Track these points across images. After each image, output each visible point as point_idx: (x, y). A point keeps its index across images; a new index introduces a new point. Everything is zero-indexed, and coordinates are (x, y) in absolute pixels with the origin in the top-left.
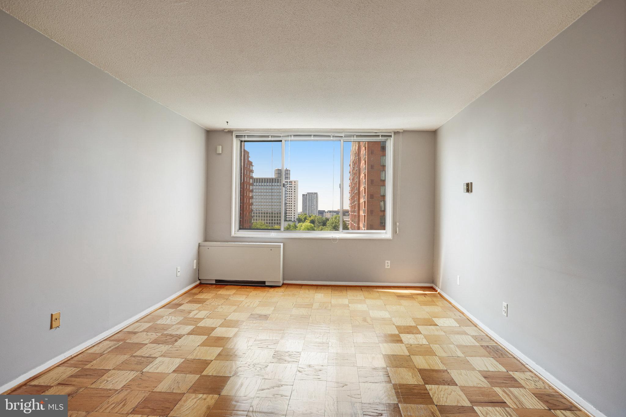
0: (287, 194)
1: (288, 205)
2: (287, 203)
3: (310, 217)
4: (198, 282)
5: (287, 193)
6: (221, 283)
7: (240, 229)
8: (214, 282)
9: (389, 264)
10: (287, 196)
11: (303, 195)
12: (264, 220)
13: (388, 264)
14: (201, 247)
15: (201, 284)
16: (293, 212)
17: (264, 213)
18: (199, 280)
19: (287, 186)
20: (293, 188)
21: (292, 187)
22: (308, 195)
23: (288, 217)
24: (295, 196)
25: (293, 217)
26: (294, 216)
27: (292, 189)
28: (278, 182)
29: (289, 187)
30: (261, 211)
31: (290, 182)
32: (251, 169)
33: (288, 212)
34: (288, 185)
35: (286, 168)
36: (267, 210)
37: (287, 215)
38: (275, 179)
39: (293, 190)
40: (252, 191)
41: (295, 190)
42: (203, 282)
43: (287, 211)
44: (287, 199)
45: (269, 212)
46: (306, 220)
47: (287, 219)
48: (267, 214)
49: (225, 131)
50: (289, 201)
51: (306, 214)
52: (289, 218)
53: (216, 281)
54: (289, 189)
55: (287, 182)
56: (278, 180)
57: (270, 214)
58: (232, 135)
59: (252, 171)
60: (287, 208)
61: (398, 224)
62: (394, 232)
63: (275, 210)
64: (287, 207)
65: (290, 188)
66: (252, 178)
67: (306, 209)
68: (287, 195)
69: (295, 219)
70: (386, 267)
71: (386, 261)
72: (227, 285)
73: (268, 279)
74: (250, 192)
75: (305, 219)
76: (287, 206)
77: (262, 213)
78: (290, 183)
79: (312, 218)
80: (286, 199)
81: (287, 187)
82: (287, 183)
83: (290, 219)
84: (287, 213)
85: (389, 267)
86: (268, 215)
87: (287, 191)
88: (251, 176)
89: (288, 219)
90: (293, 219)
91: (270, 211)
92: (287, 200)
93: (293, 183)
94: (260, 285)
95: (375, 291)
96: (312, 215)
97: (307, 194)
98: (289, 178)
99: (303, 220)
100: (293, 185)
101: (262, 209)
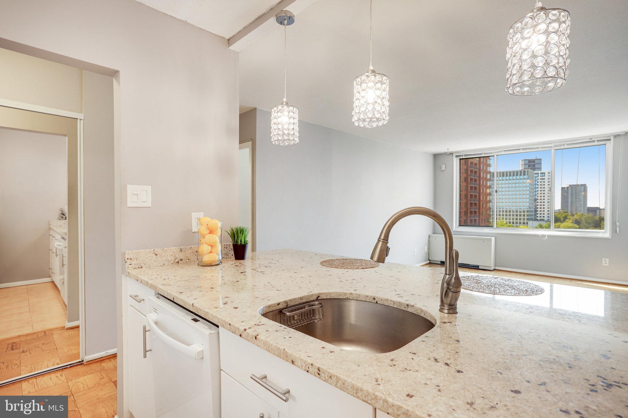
3: (573, 215)
5: (538, 186)
10: (538, 191)
11: (563, 189)
12: (506, 219)
16: (546, 210)
17: (506, 212)
19: (538, 178)
20: (546, 180)
21: (544, 179)
22: (570, 189)
23: (539, 215)
25: (546, 215)
26: (548, 214)
27: (544, 182)
28: (524, 175)
29: (541, 179)
30: (503, 208)
31: (541, 173)
32: (488, 163)
33: (539, 209)
34: (539, 178)
36: (510, 207)
37: (538, 214)
38: (521, 172)
39: (547, 183)
40: (490, 187)
41: (549, 183)
45: (512, 210)
46: (567, 220)
47: (537, 218)
48: (510, 212)
49: (447, 153)
50: (541, 197)
51: (567, 212)
52: (540, 217)
54: (541, 182)
55: (538, 174)
56: (524, 172)
57: (513, 212)
59: (489, 165)
60: (538, 205)
63: (521, 207)
66: (490, 172)
67: (567, 206)
74: (487, 188)
75: (565, 218)
76: (538, 202)
77: (503, 212)
78: (541, 175)
79: (576, 217)
81: (538, 179)
82: (537, 175)
84: (538, 211)
87: (538, 185)
88: (488, 170)
89: (539, 218)
91: (514, 208)
92: (538, 195)
93: (547, 174)
96: (576, 214)
97: (568, 188)
98: (540, 169)
99: (562, 219)
100: (546, 177)
101: (500, 207)
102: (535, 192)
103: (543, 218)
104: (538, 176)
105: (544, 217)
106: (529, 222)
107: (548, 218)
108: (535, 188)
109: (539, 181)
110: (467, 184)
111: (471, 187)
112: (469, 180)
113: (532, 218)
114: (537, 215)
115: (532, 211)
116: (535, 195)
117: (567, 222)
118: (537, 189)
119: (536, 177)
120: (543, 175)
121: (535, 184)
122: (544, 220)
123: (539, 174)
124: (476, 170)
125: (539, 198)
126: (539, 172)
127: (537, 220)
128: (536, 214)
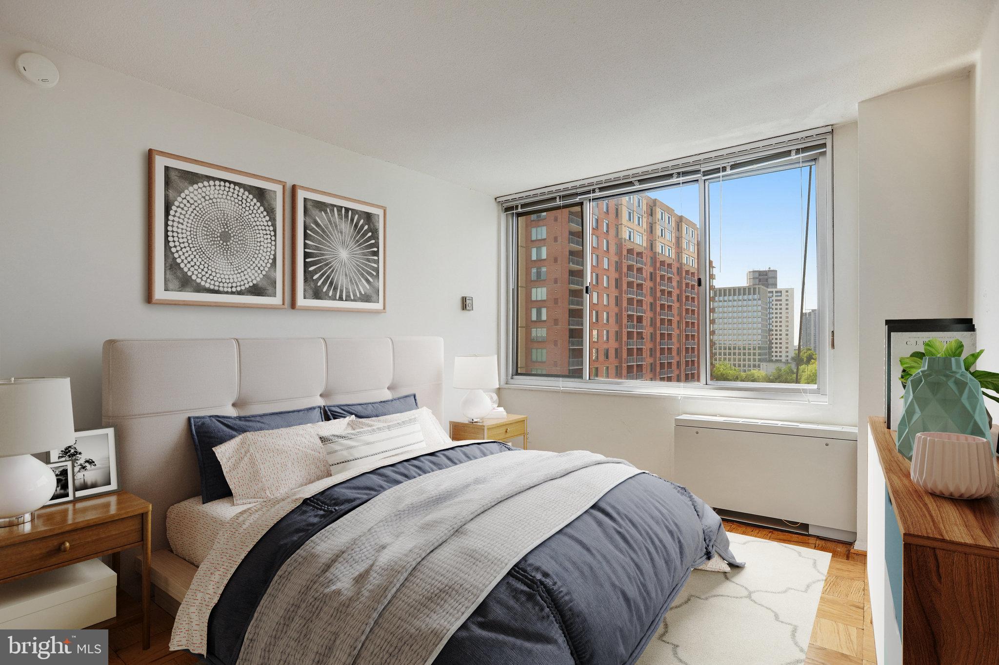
0: (773, 313)
1: (774, 333)
2: (773, 330)
5: (773, 311)
10: (773, 318)
11: (802, 315)
16: (784, 346)
17: (730, 349)
19: (772, 298)
20: (784, 302)
21: (781, 300)
22: (812, 314)
24: (787, 317)
25: (784, 354)
26: (787, 352)
27: (781, 305)
28: (754, 294)
29: (776, 300)
31: (776, 292)
33: (774, 345)
34: (774, 298)
35: (770, 268)
36: (735, 342)
37: (773, 352)
38: (749, 289)
39: (784, 307)
41: (787, 307)
43: (772, 343)
44: (773, 322)
45: (738, 347)
47: (772, 358)
48: (735, 348)
50: (776, 326)
51: (810, 350)
52: (776, 356)
54: (776, 305)
55: (772, 292)
56: (755, 289)
57: (739, 349)
59: (714, 277)
60: (773, 339)
63: (750, 342)
64: (772, 337)
65: (778, 303)
66: (713, 288)
67: (810, 340)
68: (773, 315)
69: (789, 358)
75: (809, 358)
76: (773, 335)
77: (725, 349)
78: (777, 294)
80: (771, 322)
81: (773, 300)
82: (771, 294)
83: (778, 358)
84: (772, 347)
86: (737, 351)
87: (773, 309)
88: (712, 284)
89: (774, 358)
90: (784, 359)
91: (740, 344)
92: (773, 324)
93: (784, 293)
97: (810, 313)
98: (775, 285)
99: (805, 360)
100: (784, 298)
101: (721, 342)
102: (770, 319)
103: (780, 358)
104: (773, 296)
105: (780, 356)
106: (761, 364)
107: (787, 358)
108: (769, 313)
109: (774, 303)
110: (681, 305)
111: (687, 310)
112: (684, 300)
113: (766, 358)
114: (773, 354)
115: (764, 348)
116: (770, 324)
117: (813, 364)
118: (771, 316)
119: (769, 298)
120: (779, 294)
121: (769, 308)
122: (781, 360)
123: (774, 292)
124: (693, 283)
125: (774, 328)
126: (774, 290)
127: (771, 361)
128: (770, 353)
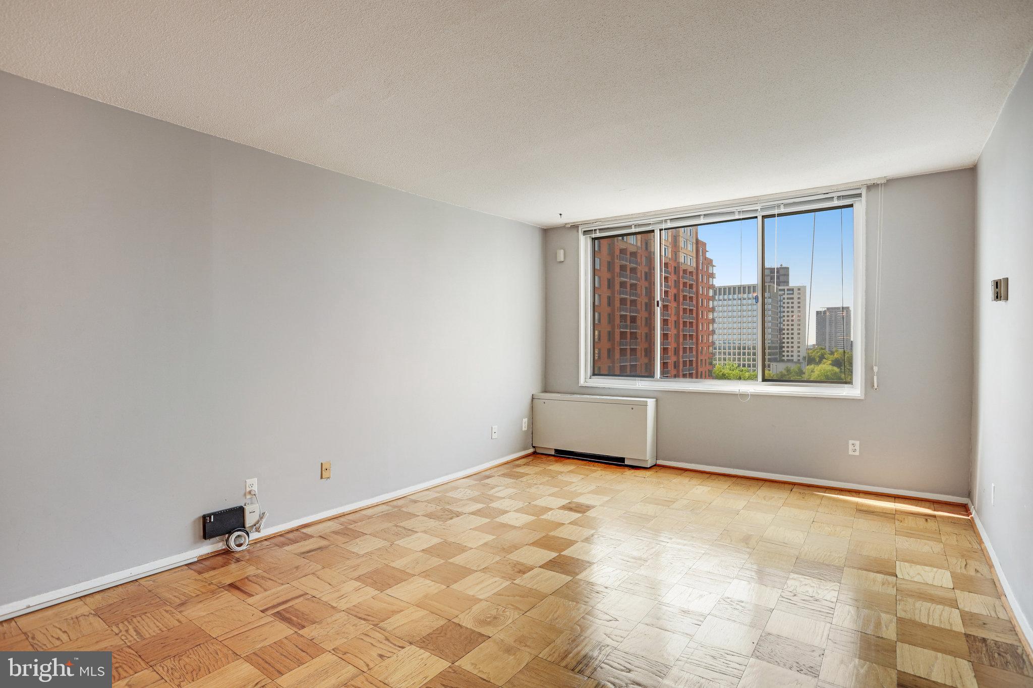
0: (784, 312)
1: (785, 332)
2: (784, 329)
3: (832, 353)
4: (531, 450)
5: (784, 310)
6: (563, 455)
7: (594, 374)
8: (553, 453)
9: (857, 447)
10: (784, 316)
11: (818, 313)
12: (739, 360)
13: (854, 447)
14: (535, 401)
15: (535, 453)
16: (795, 345)
17: (739, 348)
18: (534, 447)
19: (784, 296)
20: (796, 301)
21: (793, 298)
22: (827, 312)
23: (785, 354)
24: (799, 316)
25: (795, 354)
26: (799, 352)
27: (792, 303)
29: (788, 299)
30: (734, 343)
31: (788, 290)
32: (710, 271)
33: (785, 345)
34: (786, 296)
35: (781, 265)
36: (745, 342)
37: (784, 351)
39: (796, 305)
40: (713, 310)
41: (799, 305)
42: (539, 451)
43: (784, 343)
44: (784, 321)
45: (748, 346)
46: (824, 360)
47: (783, 358)
48: (744, 348)
49: (567, 226)
50: (788, 325)
51: (825, 349)
52: (788, 356)
53: (557, 451)
54: (788, 303)
55: (784, 290)
57: (749, 349)
58: (578, 231)
59: (712, 276)
60: (784, 338)
61: (876, 369)
62: (869, 383)
64: (784, 336)
65: (790, 301)
66: (713, 287)
67: (824, 340)
68: (784, 314)
69: (801, 358)
70: (851, 453)
71: (851, 442)
72: (569, 458)
73: (630, 456)
74: (709, 311)
75: (822, 357)
76: (784, 334)
77: (734, 349)
78: (789, 292)
79: (836, 356)
80: (782, 321)
81: (784, 299)
82: (783, 292)
83: (790, 358)
84: (784, 347)
85: (857, 453)
86: (746, 351)
87: (784, 307)
88: (711, 283)
89: (785, 358)
90: (795, 359)
92: (784, 323)
93: (796, 292)
94: (617, 462)
95: (818, 495)
96: (837, 351)
97: (825, 311)
98: (787, 283)
99: (817, 360)
100: (795, 296)
101: (730, 341)
102: (780, 318)
103: (792, 358)
104: (784, 294)
105: (792, 356)
106: (771, 363)
107: (799, 358)
108: (780, 312)
109: (786, 301)
110: (678, 305)
111: (685, 310)
112: (681, 299)
113: (776, 359)
114: (783, 354)
115: (775, 348)
116: (780, 323)
117: (824, 364)
118: (782, 314)
119: (780, 296)
120: (791, 292)
121: (780, 306)
122: (793, 360)
123: (786, 290)
124: (691, 282)
125: (786, 327)
126: (786, 288)
127: (783, 361)
128: (781, 352)
